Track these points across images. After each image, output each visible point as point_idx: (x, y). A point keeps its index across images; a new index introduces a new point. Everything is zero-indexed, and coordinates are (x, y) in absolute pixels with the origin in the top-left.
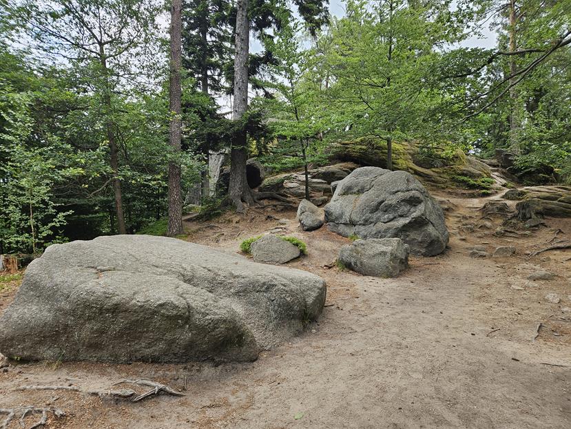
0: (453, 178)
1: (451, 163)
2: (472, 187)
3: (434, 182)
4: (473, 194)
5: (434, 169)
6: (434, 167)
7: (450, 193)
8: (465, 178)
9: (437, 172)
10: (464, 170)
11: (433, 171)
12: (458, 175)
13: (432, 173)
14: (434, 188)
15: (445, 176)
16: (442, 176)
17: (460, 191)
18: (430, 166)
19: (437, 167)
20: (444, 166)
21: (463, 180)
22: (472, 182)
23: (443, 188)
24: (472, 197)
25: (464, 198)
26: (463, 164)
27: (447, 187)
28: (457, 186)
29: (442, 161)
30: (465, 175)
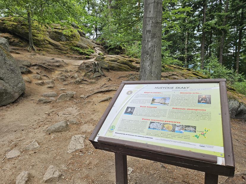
0: (71, 48)
1: (72, 39)
2: (81, 54)
3: (60, 49)
4: (81, 58)
5: (61, 42)
6: (62, 41)
7: (68, 57)
8: (78, 49)
9: (63, 44)
10: (78, 44)
11: (61, 43)
12: (74, 46)
13: (60, 44)
14: (60, 53)
15: (67, 46)
16: (65, 46)
17: (74, 56)
18: (59, 40)
19: (63, 41)
20: (67, 41)
21: (77, 49)
22: (81, 51)
23: (65, 54)
24: (80, 60)
25: (76, 60)
26: (78, 40)
27: (67, 53)
28: (73, 53)
29: (66, 38)
30: (78, 47)
